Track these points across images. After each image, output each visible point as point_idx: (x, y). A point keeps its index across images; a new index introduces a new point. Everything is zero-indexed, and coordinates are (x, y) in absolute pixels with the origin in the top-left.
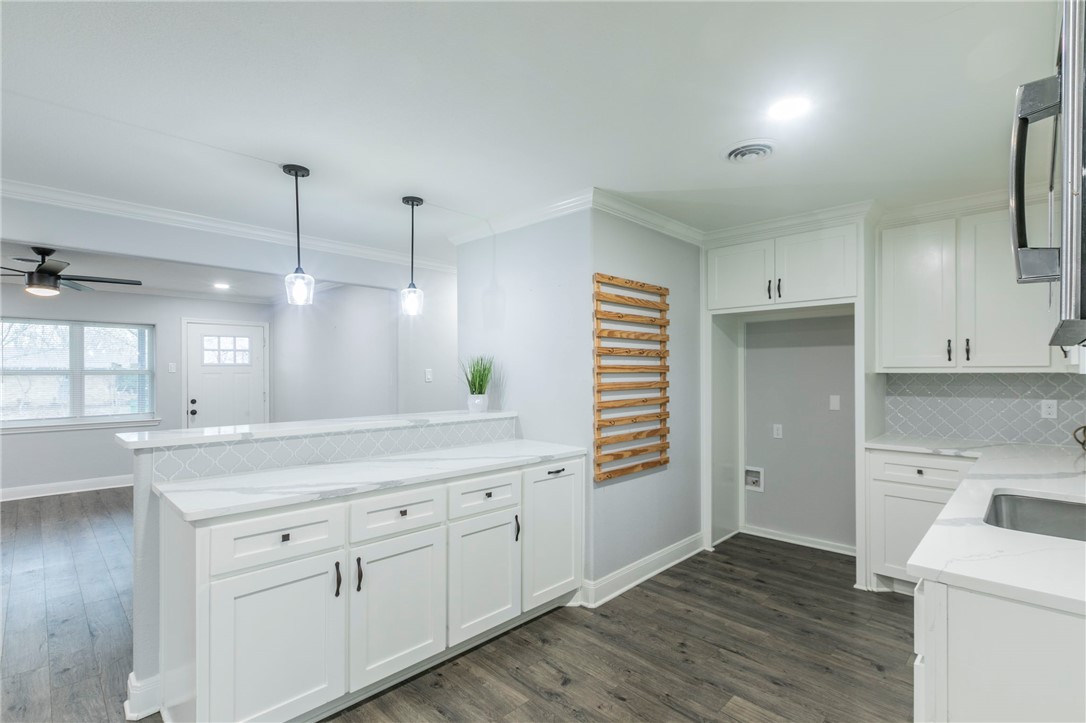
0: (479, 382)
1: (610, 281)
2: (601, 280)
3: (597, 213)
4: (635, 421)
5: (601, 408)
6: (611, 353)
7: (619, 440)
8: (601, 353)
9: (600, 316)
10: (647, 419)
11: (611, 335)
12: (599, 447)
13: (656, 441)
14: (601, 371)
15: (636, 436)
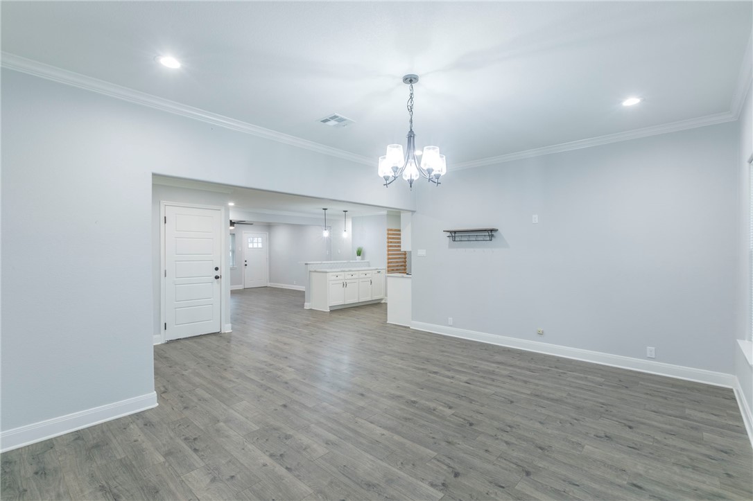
0: (359, 253)
1: (391, 230)
2: (388, 230)
3: (388, 215)
4: (397, 262)
5: (389, 259)
6: (391, 246)
7: (393, 266)
8: (389, 246)
9: (388, 238)
10: (400, 262)
11: (391, 242)
12: (388, 267)
13: (403, 268)
14: (389, 250)
15: (398, 266)
